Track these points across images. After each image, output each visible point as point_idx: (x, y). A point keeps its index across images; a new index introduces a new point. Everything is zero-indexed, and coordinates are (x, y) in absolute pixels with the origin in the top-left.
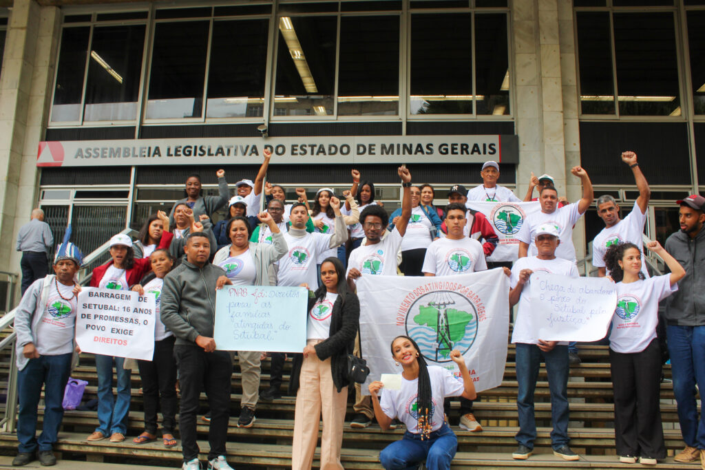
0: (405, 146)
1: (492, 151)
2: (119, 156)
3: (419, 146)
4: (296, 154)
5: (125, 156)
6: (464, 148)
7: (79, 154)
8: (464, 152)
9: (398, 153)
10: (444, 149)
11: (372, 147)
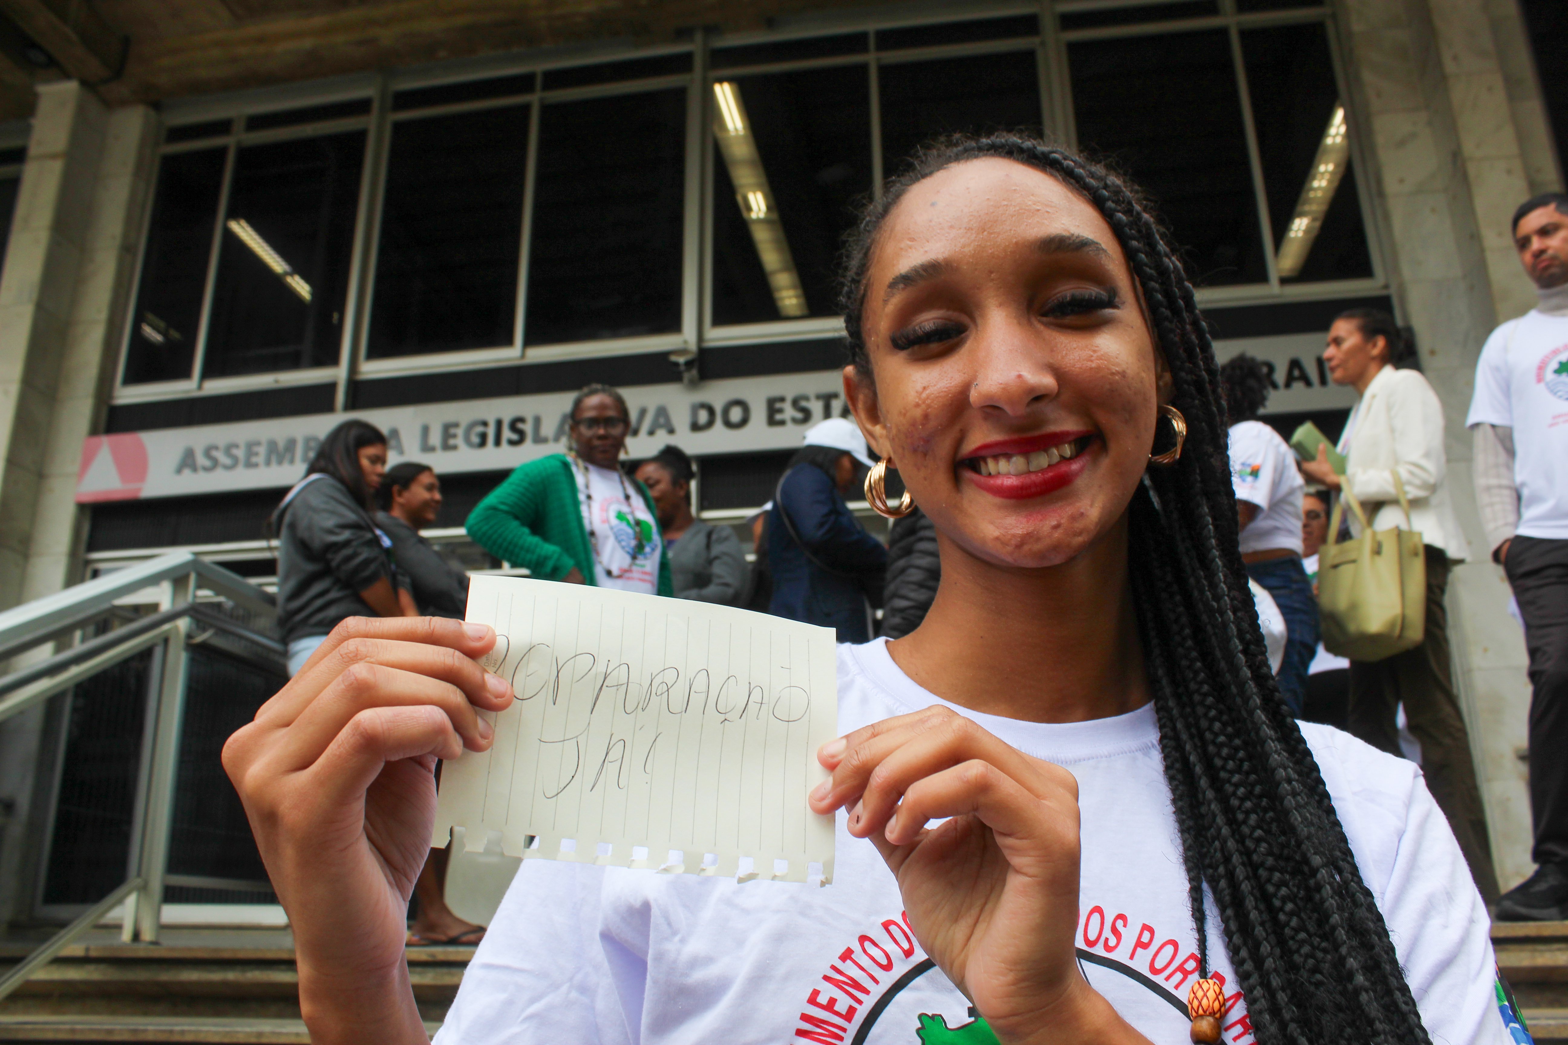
2: (292, 461)
4: (782, 423)
7: (188, 462)
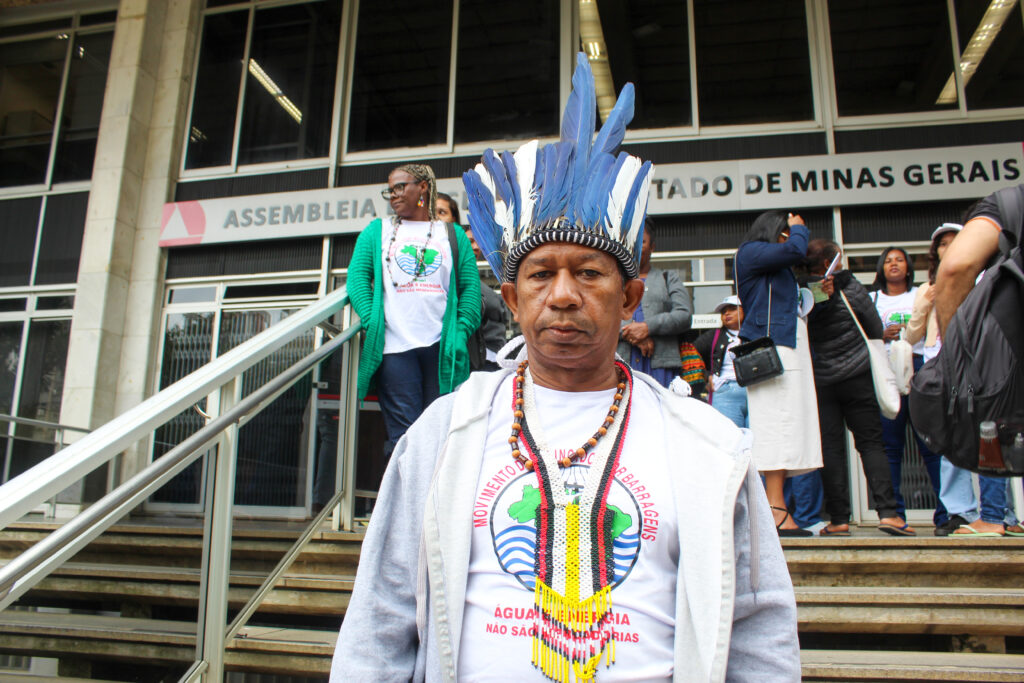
0: (837, 174)
1: (1011, 174)
2: (301, 220)
3: (865, 171)
5: (311, 219)
6: (955, 171)
7: (232, 219)
8: (956, 178)
9: (826, 187)
10: (915, 175)
11: (774, 179)
